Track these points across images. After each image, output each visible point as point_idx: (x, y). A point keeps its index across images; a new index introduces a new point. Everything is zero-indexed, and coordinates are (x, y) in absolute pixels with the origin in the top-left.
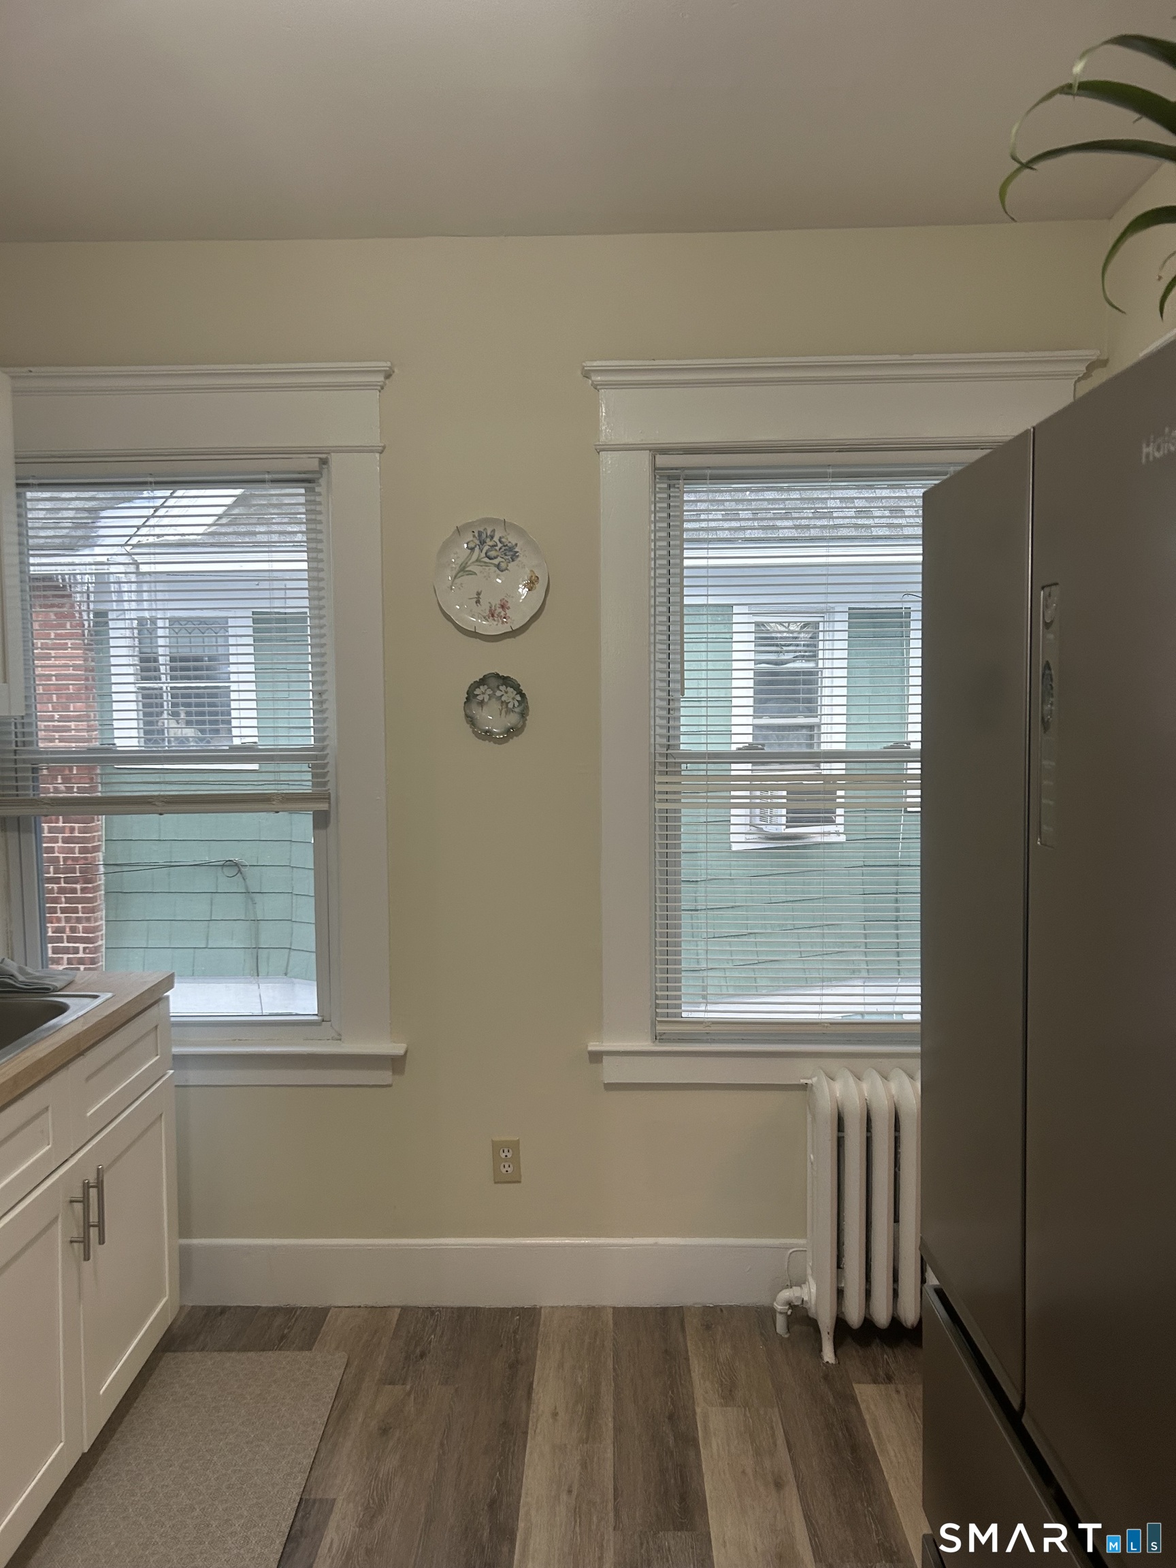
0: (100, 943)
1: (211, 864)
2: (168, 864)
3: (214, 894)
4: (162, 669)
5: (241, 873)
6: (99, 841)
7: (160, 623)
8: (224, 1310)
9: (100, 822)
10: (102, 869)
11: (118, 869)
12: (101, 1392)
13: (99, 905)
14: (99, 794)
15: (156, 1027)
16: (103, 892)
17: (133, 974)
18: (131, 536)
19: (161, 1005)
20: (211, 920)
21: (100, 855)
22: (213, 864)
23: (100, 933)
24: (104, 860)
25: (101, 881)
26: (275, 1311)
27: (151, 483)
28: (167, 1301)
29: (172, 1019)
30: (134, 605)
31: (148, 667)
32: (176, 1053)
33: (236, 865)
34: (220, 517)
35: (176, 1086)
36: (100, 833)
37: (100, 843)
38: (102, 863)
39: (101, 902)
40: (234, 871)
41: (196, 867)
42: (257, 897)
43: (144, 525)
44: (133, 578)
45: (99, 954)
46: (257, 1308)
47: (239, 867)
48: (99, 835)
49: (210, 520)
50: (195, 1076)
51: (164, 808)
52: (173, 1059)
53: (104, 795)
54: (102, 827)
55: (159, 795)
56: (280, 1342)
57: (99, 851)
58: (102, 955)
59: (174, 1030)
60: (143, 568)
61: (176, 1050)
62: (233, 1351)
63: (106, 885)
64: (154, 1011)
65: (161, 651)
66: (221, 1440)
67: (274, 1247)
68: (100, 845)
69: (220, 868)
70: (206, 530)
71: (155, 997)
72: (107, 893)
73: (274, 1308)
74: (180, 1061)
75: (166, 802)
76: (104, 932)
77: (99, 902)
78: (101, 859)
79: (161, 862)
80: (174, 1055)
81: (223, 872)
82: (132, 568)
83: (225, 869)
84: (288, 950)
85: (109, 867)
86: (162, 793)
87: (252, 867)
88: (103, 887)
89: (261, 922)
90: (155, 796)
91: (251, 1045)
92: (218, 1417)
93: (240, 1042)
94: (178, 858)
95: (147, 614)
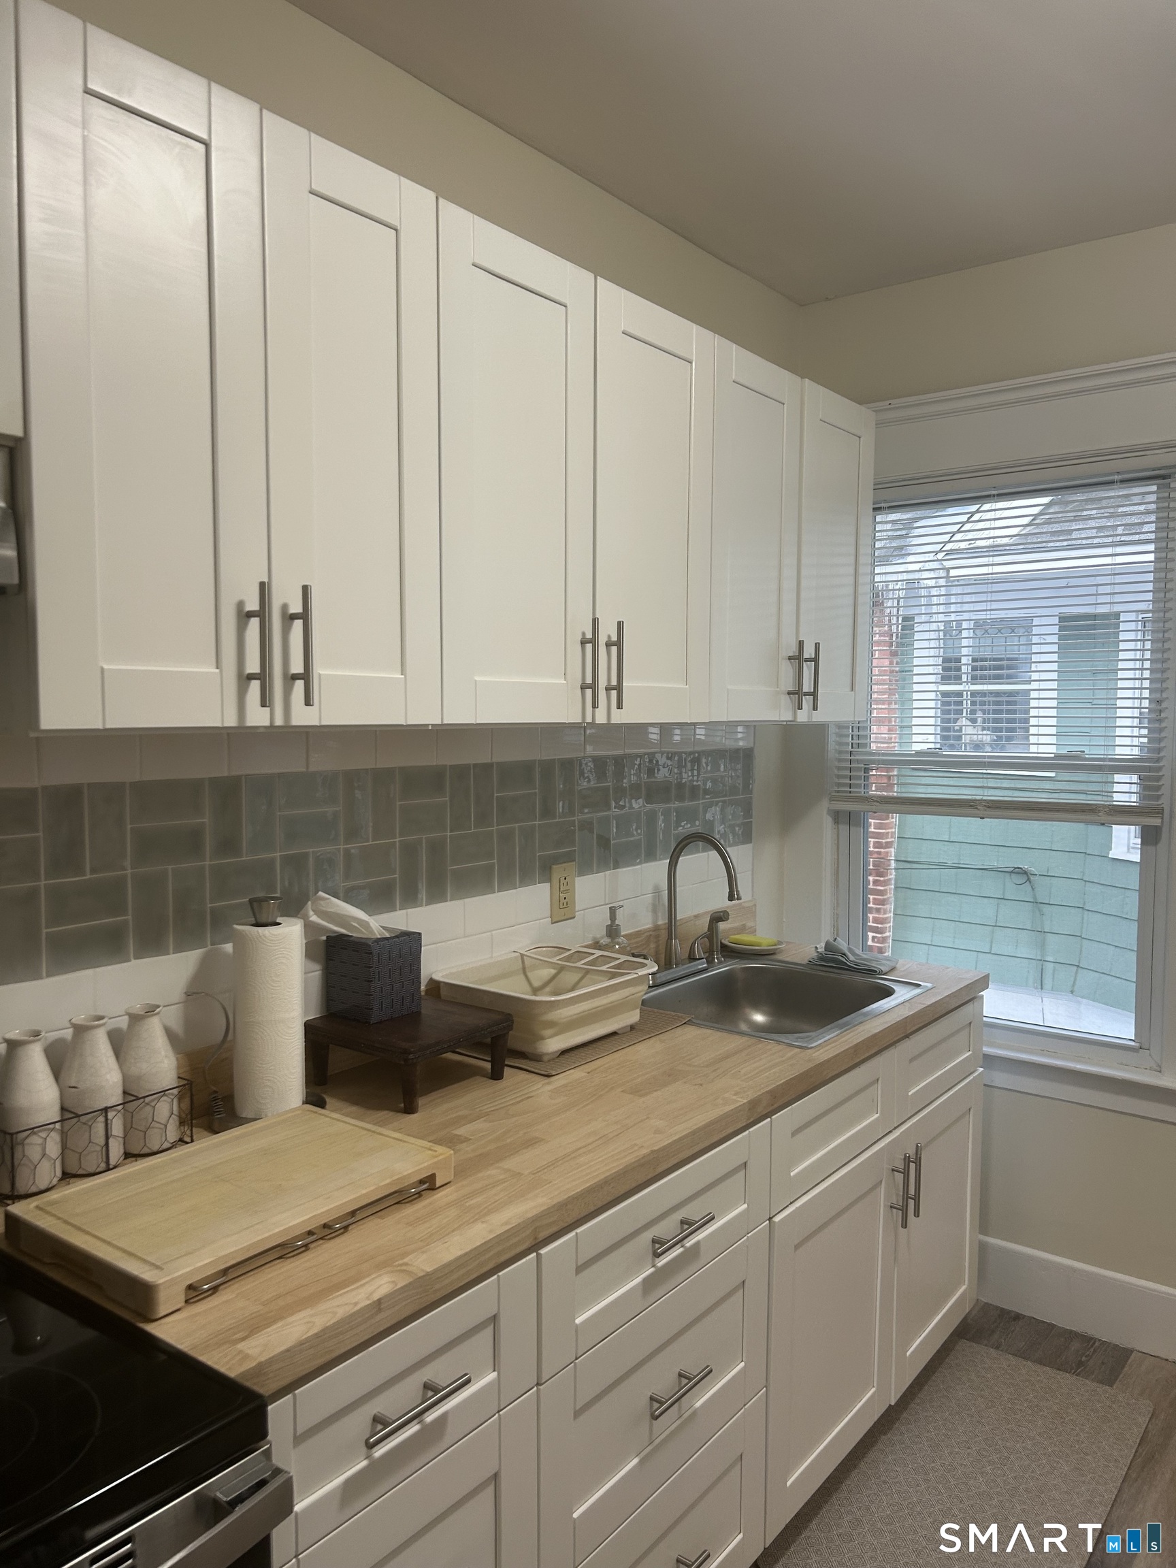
0: (887, 934)
1: (999, 869)
2: (957, 865)
3: (1000, 900)
4: (964, 669)
5: (1030, 882)
6: (891, 838)
7: (965, 625)
8: (1018, 1317)
9: (894, 820)
10: (893, 864)
11: (908, 866)
12: (908, 1353)
13: (889, 898)
14: (895, 794)
15: (970, 1023)
16: (893, 887)
17: (950, 969)
18: (946, 543)
19: (976, 1003)
20: (996, 926)
21: (892, 850)
22: (1001, 869)
23: (888, 925)
24: (895, 856)
25: (892, 875)
26: (1072, 1335)
27: (994, 496)
28: (965, 1290)
29: (985, 1019)
30: (942, 608)
31: (950, 670)
32: (986, 1053)
33: (1025, 873)
34: (1036, 516)
35: (985, 1085)
36: (893, 830)
37: (893, 840)
38: (893, 858)
39: (890, 895)
40: (1022, 879)
41: (983, 871)
42: (1046, 909)
43: (959, 531)
44: (942, 582)
45: (887, 945)
46: (1052, 1326)
47: (1028, 876)
48: (892, 832)
49: (1026, 521)
50: (1001, 1079)
51: (985, 812)
52: (983, 1057)
53: (899, 795)
54: (896, 825)
55: (982, 800)
56: (1078, 1368)
57: (891, 847)
58: (889, 946)
59: (986, 1029)
60: (953, 573)
61: (986, 1050)
62: (1028, 1359)
63: (896, 880)
64: (969, 1008)
65: (964, 651)
66: (1018, 1442)
67: (1074, 1270)
68: (892, 841)
69: (1008, 875)
70: (1021, 531)
71: (970, 995)
72: (896, 888)
73: (1071, 1331)
74: (989, 1060)
75: (989, 807)
76: (891, 924)
77: (888, 895)
78: (893, 854)
79: (950, 863)
80: (984, 1055)
81: (1011, 879)
82: (942, 573)
83: (1013, 875)
84: (1075, 968)
85: (900, 863)
86: (985, 798)
87: (1042, 877)
88: (893, 882)
89: (1049, 934)
90: (976, 800)
91: (1063, 1059)
92: (1015, 1418)
93: (1048, 1053)
94: (966, 860)
95: (953, 617)
